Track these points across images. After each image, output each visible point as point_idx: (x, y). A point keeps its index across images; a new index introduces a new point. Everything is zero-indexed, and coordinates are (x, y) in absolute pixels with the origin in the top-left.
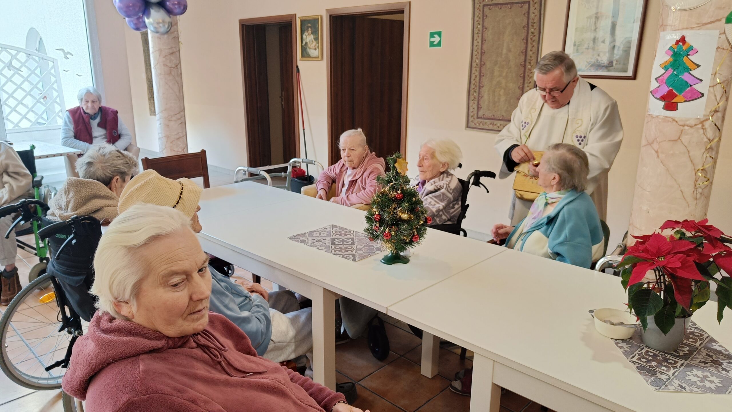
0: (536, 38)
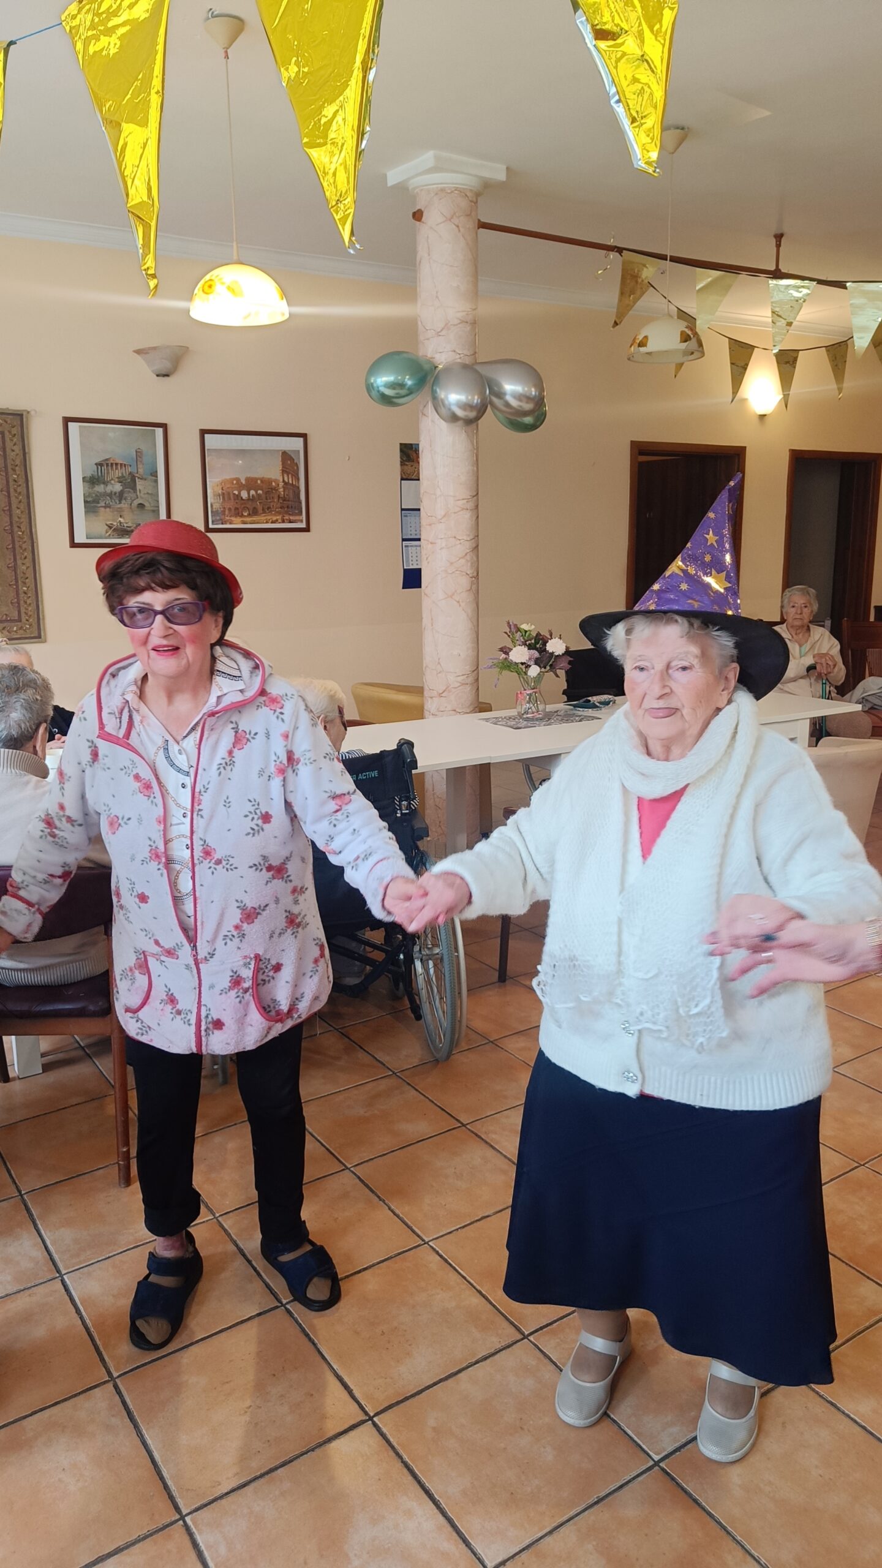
0: (23, 490)
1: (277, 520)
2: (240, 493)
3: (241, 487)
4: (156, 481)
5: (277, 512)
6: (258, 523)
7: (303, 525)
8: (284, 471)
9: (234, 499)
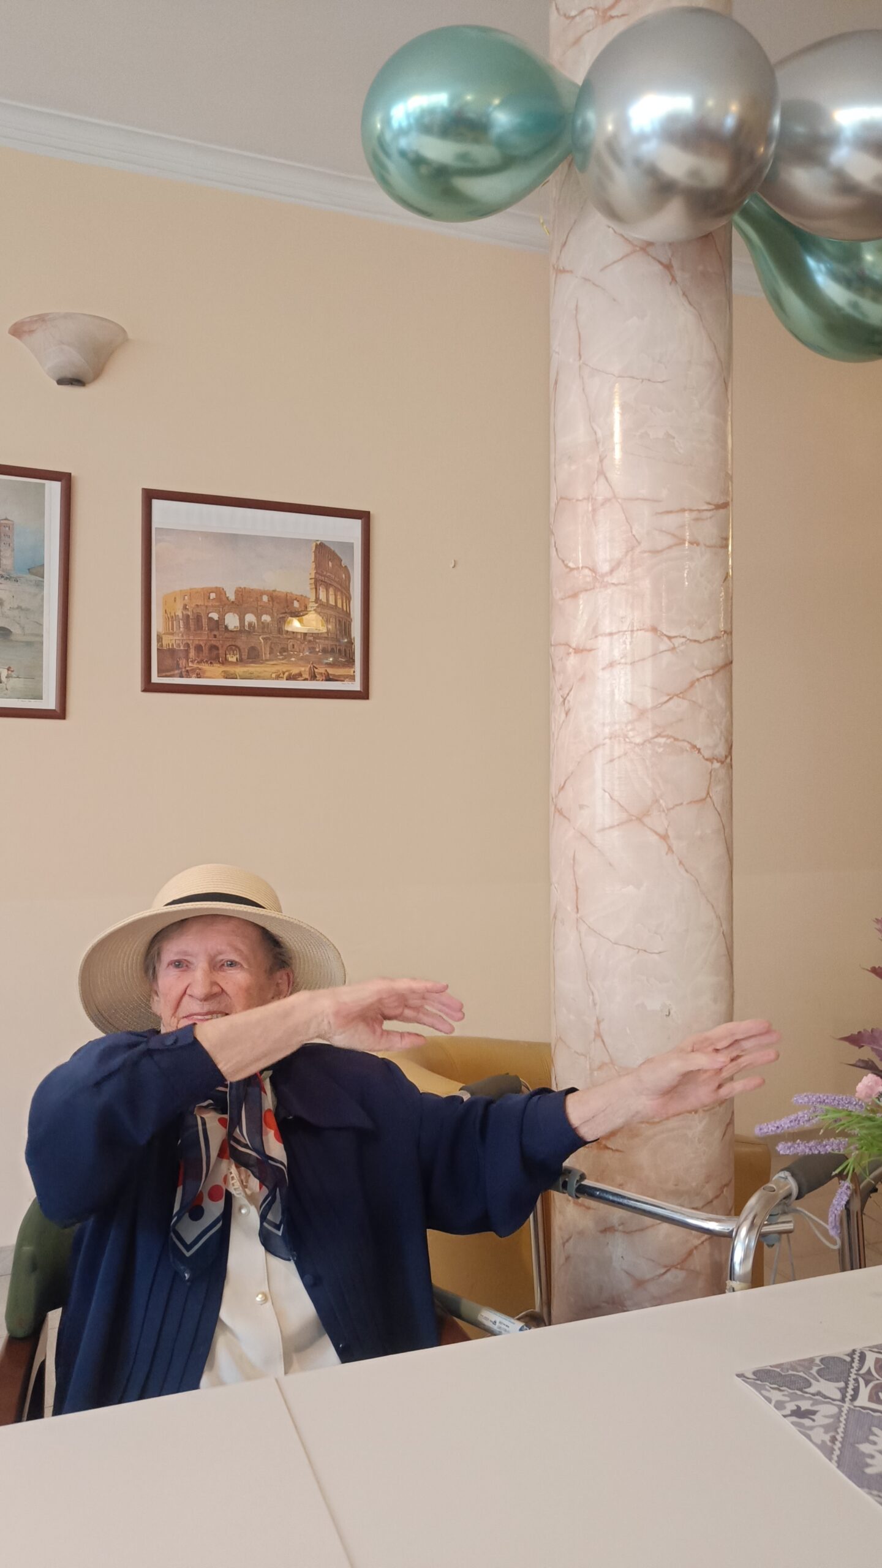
1: (300, 675)
2: (222, 618)
3: (223, 604)
4: (40, 585)
5: (302, 659)
6: (258, 678)
7: (356, 686)
8: (319, 582)
9: (211, 630)
